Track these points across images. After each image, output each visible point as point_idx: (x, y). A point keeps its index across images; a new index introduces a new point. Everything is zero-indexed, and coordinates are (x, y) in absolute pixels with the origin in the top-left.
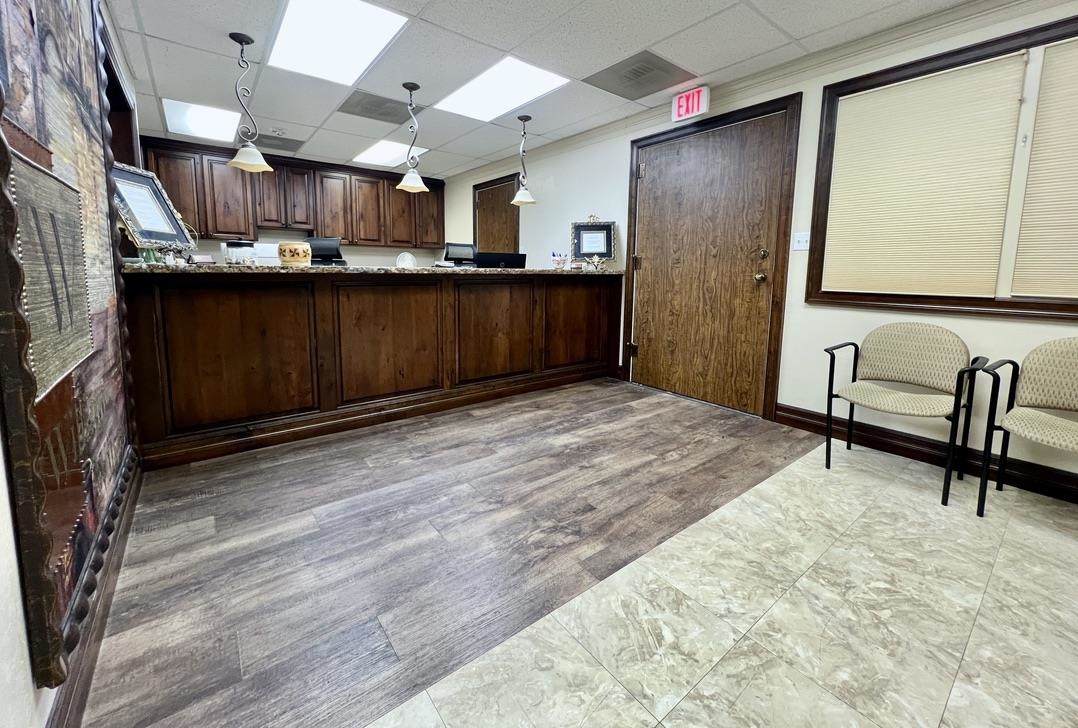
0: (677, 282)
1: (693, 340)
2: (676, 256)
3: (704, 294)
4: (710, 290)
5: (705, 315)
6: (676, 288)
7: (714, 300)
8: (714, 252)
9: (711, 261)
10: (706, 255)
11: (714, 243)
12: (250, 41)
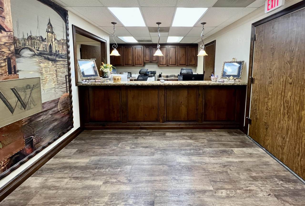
0: (270, 94)
1: (277, 127)
2: (270, 80)
3: (284, 103)
4: (287, 102)
5: (284, 115)
6: (270, 97)
7: (289, 108)
8: (290, 81)
9: (288, 86)
10: (285, 82)
11: (290, 76)
12: (116, 23)
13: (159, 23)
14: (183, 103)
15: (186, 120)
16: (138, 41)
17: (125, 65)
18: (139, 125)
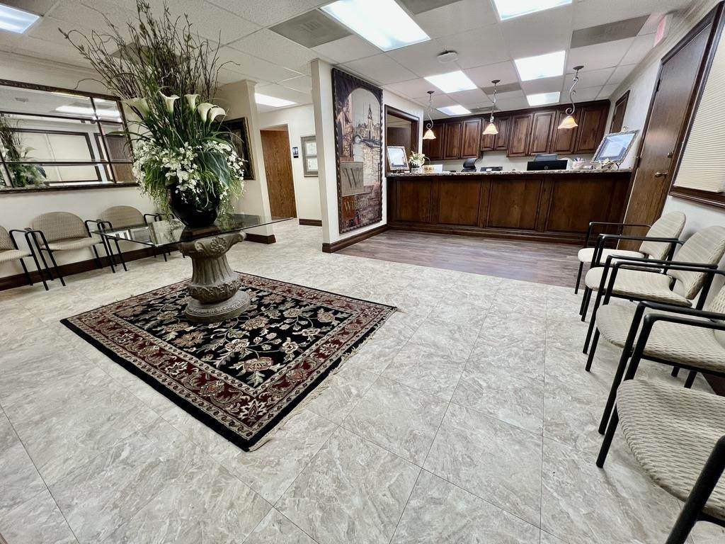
12: (433, 92)
13: (495, 82)
14: (516, 202)
15: (518, 226)
16: (473, 110)
17: (446, 156)
18: (451, 229)
